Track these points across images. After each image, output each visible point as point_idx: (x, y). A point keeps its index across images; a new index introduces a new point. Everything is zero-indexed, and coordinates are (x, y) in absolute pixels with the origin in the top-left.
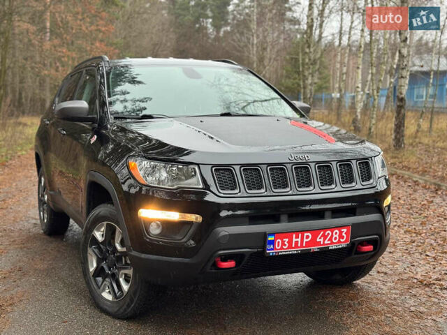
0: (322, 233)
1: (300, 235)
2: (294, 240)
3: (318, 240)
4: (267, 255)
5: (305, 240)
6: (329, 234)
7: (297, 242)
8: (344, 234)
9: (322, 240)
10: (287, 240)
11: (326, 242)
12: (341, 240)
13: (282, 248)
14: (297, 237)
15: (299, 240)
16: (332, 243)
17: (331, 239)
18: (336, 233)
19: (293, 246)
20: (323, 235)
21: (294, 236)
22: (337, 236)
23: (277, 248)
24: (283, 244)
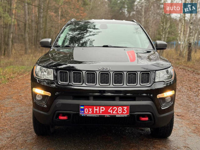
0: (111, 108)
2: (95, 110)
3: (109, 111)
4: (80, 116)
5: (101, 111)
6: (115, 109)
7: (96, 111)
8: (125, 110)
9: (111, 111)
10: (91, 109)
11: (114, 113)
12: (124, 113)
13: (88, 113)
14: (96, 108)
15: (98, 110)
16: (118, 113)
17: (117, 111)
19: (95, 113)
20: (112, 109)
21: (95, 107)
22: (121, 110)
23: (86, 113)
24: (89, 111)
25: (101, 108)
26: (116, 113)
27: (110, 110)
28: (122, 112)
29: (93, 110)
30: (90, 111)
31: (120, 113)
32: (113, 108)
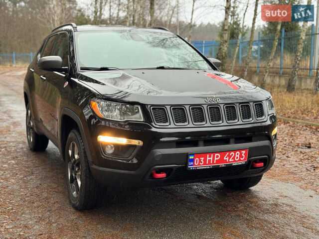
1: (212, 155)
2: (208, 158)
3: (225, 159)
5: (216, 159)
6: (232, 154)
7: (210, 160)
9: (227, 159)
10: (203, 158)
14: (210, 157)
15: (211, 158)
18: (238, 154)
21: (208, 155)
25: (216, 155)
26: (233, 160)
27: (226, 157)
28: (240, 159)
29: (205, 160)
30: (202, 161)
31: (237, 160)
32: (229, 154)
